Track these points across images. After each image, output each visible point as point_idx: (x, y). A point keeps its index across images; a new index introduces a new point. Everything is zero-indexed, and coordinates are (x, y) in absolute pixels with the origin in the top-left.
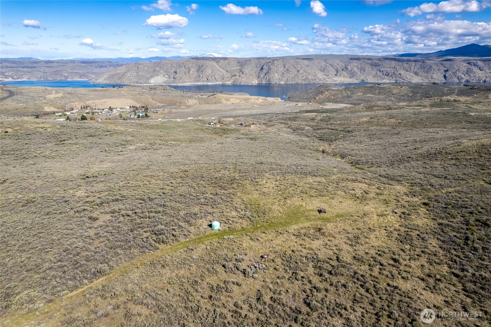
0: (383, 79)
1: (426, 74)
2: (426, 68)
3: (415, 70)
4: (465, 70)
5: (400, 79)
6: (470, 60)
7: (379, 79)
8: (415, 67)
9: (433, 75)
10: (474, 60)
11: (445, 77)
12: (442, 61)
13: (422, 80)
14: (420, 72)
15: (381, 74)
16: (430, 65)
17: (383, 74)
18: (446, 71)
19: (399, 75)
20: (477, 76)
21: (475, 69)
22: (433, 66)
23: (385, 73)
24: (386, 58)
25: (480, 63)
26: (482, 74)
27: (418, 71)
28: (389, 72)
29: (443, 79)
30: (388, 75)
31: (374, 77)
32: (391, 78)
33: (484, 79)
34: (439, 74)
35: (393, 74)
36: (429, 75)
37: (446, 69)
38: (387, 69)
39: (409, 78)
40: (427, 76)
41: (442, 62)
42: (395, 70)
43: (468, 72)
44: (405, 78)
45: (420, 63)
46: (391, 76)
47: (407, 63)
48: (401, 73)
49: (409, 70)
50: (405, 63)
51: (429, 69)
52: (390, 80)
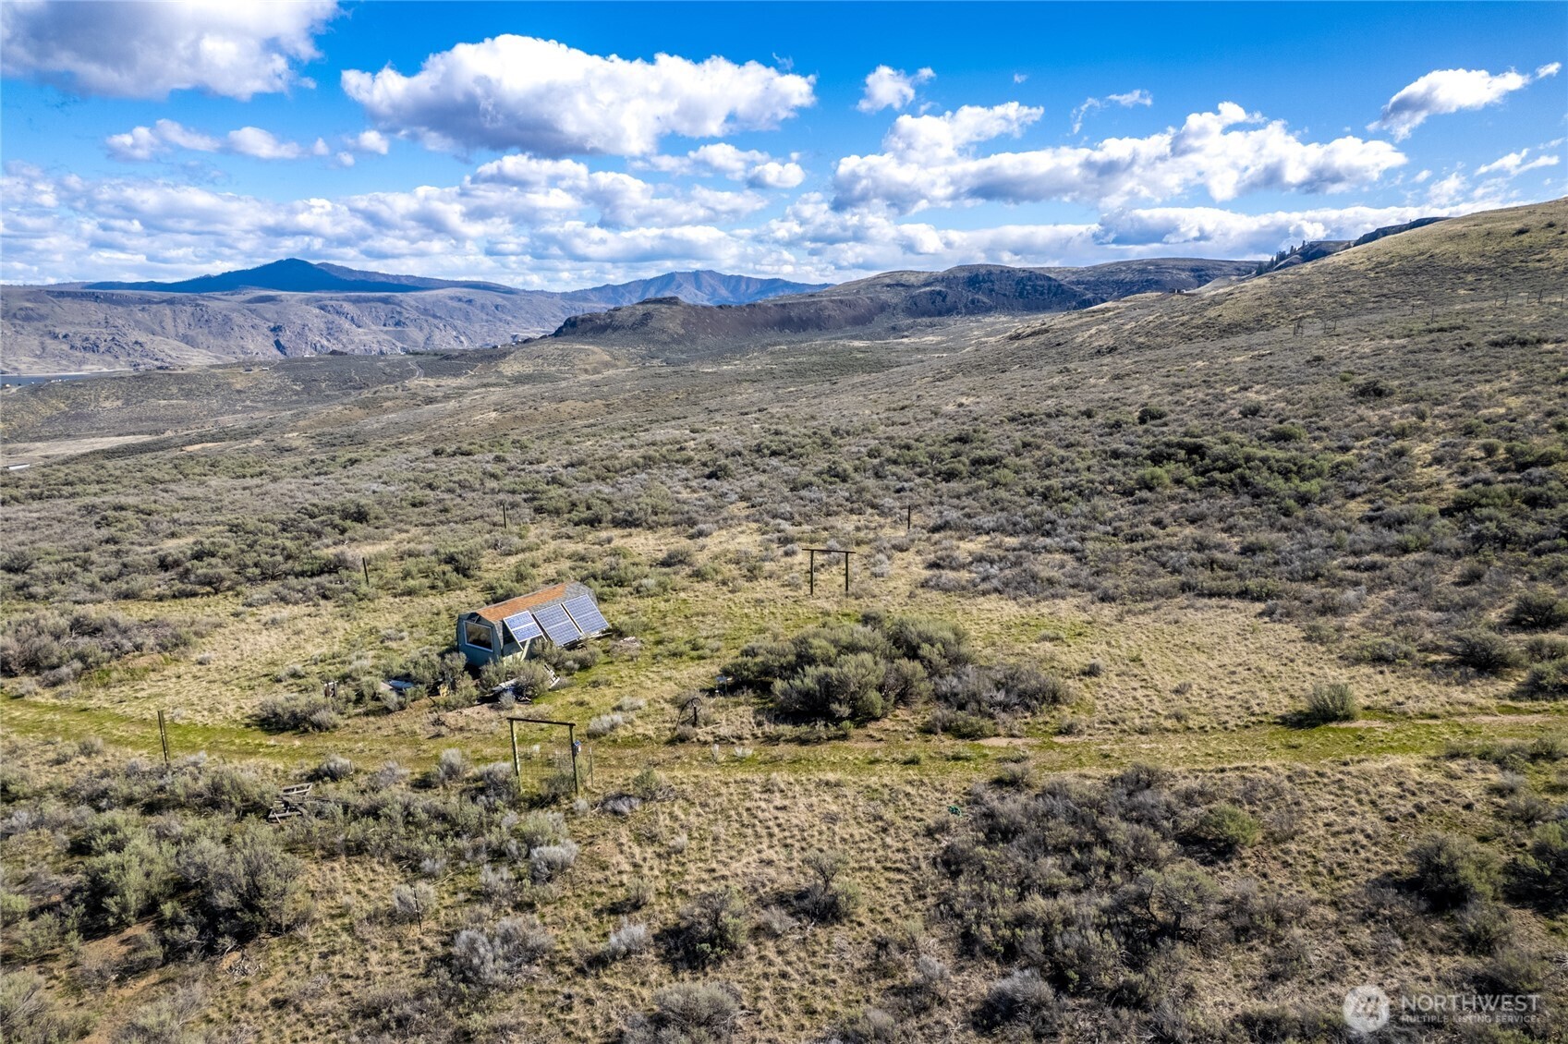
0: (81, 363)
1: (220, 341)
2: (214, 324)
3: (181, 331)
4: (322, 326)
5: (146, 360)
6: (325, 299)
7: (64, 362)
8: (175, 320)
9: (242, 343)
10: (331, 299)
11: (278, 345)
12: (250, 301)
13: (216, 357)
14: (200, 334)
15: (66, 347)
16: (224, 312)
17: (72, 347)
18: (276, 329)
19: (137, 347)
20: (356, 340)
21: (347, 325)
22: (234, 315)
23: (78, 343)
24: (60, 293)
25: (348, 307)
26: (366, 334)
27: (190, 333)
28: (93, 337)
29: (276, 352)
30: (94, 348)
31: (39, 357)
32: (109, 358)
33: (376, 347)
34: (260, 339)
35: (111, 344)
36: (232, 343)
37: (272, 325)
38: (82, 330)
39: (174, 355)
40: (228, 347)
41: (253, 306)
42: (114, 331)
43: (330, 331)
44: (162, 356)
45: (189, 309)
46: (109, 350)
47: (143, 309)
48: (140, 340)
49: (158, 329)
50: (136, 309)
51: (225, 326)
52: (110, 365)
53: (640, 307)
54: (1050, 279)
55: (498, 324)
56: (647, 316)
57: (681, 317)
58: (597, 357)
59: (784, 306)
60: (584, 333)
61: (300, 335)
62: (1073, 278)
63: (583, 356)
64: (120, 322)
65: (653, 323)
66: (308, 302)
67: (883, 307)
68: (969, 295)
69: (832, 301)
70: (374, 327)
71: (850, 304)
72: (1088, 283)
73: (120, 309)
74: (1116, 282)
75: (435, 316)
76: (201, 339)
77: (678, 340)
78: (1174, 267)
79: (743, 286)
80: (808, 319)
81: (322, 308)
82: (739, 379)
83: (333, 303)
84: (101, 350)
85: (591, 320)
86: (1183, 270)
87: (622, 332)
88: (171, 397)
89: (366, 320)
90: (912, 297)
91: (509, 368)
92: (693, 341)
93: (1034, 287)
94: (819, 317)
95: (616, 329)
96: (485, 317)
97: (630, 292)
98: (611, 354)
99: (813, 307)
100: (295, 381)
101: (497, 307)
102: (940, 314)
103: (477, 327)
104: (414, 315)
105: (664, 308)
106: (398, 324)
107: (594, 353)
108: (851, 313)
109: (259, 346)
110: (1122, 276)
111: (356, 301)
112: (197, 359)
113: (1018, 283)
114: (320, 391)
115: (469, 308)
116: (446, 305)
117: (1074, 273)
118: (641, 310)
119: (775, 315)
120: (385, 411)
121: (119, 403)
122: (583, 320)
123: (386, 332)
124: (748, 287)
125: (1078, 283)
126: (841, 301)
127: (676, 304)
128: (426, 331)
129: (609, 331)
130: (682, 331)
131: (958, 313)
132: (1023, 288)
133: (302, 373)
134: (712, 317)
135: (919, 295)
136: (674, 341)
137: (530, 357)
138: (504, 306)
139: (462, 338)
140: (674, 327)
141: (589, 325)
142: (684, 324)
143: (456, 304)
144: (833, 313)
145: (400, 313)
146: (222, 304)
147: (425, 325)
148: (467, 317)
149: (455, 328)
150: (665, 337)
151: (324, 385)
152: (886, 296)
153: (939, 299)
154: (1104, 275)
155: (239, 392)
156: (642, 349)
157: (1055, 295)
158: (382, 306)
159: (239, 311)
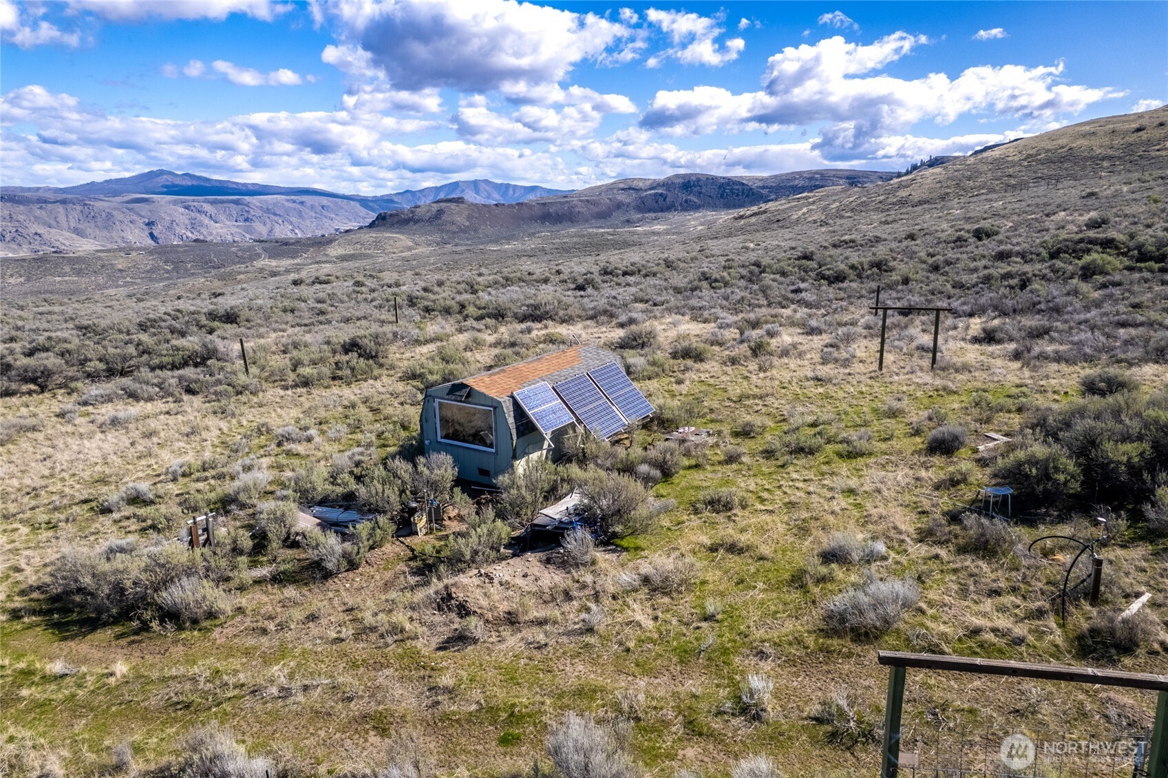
1: (105, 233)
2: (99, 220)
3: (73, 225)
4: (187, 222)
5: (44, 247)
6: (189, 201)
8: (67, 217)
9: (122, 234)
10: (194, 201)
11: (152, 236)
12: (128, 202)
13: (101, 244)
14: (88, 227)
16: (107, 210)
18: (150, 224)
19: (37, 237)
20: (214, 232)
21: (206, 221)
22: (115, 213)
25: (207, 207)
26: (222, 228)
27: (80, 226)
29: (149, 240)
30: (1, 238)
32: (13, 246)
33: (230, 238)
34: (137, 231)
35: (15, 234)
36: (114, 234)
37: (147, 221)
39: (67, 243)
40: (111, 237)
41: (130, 206)
42: (17, 224)
43: (193, 226)
44: (57, 244)
45: (79, 208)
46: (13, 240)
47: (41, 208)
48: (39, 232)
49: (54, 223)
50: (35, 207)
51: (108, 222)
52: (14, 251)
53: (435, 205)
54: (743, 184)
55: (324, 220)
56: (440, 212)
57: (467, 213)
58: (403, 243)
59: (544, 204)
60: (392, 225)
61: (169, 228)
62: (760, 184)
63: (392, 242)
64: (21, 218)
65: (445, 217)
66: (175, 203)
67: (619, 206)
68: (683, 196)
69: (581, 201)
70: (228, 223)
71: (594, 203)
72: (771, 187)
73: (22, 207)
74: (792, 187)
75: (275, 214)
76: (89, 231)
77: (464, 230)
78: (834, 176)
79: (511, 192)
80: (564, 214)
81: (187, 208)
82: (519, 255)
83: (196, 204)
84: (7, 239)
85: (397, 215)
86: (841, 178)
87: (421, 224)
88: (65, 275)
89: (222, 217)
90: (641, 198)
91: (334, 251)
92: (475, 231)
93: (731, 190)
94: (571, 213)
95: (416, 222)
96: (314, 215)
97: (425, 196)
98: (414, 241)
99: (567, 205)
100: (166, 262)
101: (323, 207)
102: (662, 210)
103: (308, 223)
104: (259, 213)
105: (453, 206)
106: (246, 220)
107: (400, 240)
108: (595, 210)
109: (137, 236)
110: (797, 182)
111: (213, 203)
112: (86, 246)
113: (720, 187)
114: (186, 270)
115: (302, 208)
116: (283, 205)
117: (760, 180)
118: (435, 207)
119: (537, 211)
120: (239, 282)
121: (22, 279)
122: (391, 215)
123: (238, 227)
124: (514, 192)
125: (764, 187)
126: (588, 201)
127: (462, 202)
128: (269, 225)
129: (411, 223)
130: (467, 224)
131: (675, 210)
132: (724, 191)
133: (172, 256)
134: (490, 212)
135: (646, 196)
136: (461, 230)
137: (350, 243)
138: (328, 207)
139: (297, 231)
140: (461, 220)
141: (396, 219)
142: (469, 218)
143: (291, 205)
144: (581, 210)
145: (248, 212)
146: (105, 204)
147: (268, 221)
148: (300, 215)
149: (291, 223)
150: (454, 228)
151: (189, 266)
152: (622, 197)
153: (661, 199)
154: (783, 182)
155: (120, 270)
156: (437, 237)
157: (747, 196)
158: (234, 206)
159: (119, 209)
